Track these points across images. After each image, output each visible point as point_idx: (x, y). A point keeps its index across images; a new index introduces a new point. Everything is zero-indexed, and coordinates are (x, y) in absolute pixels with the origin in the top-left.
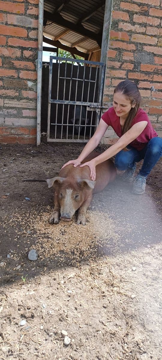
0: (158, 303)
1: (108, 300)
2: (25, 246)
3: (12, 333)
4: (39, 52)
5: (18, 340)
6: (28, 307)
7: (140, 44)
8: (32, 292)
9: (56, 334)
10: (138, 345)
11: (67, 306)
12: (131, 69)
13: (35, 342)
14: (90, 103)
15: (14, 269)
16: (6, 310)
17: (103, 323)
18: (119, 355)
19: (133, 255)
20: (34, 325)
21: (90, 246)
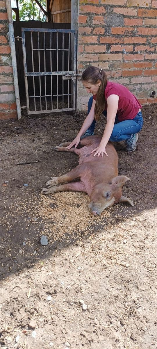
0: (146, 268)
1: (109, 271)
2: (36, 233)
3: (43, 307)
4: (9, 24)
5: (49, 311)
6: (50, 285)
7: (110, 6)
8: (51, 273)
9: (75, 303)
10: (135, 302)
11: (80, 280)
12: (103, 34)
13: (62, 312)
14: (66, 72)
15: (32, 255)
16: (34, 290)
17: (108, 290)
18: (123, 311)
19: (123, 229)
20: (58, 299)
21: (88, 226)
